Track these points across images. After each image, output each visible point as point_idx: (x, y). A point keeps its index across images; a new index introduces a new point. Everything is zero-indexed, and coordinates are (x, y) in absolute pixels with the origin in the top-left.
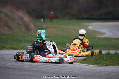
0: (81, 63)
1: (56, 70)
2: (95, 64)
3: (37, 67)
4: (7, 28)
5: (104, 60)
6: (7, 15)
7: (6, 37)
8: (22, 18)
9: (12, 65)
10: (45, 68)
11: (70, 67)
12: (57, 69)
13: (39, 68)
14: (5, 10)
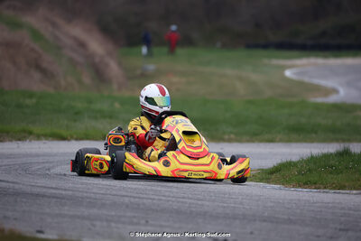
0: (261, 180)
1: (186, 203)
2: (306, 184)
3: (129, 194)
4: (37, 75)
5: (331, 173)
6: (36, 35)
7: (34, 100)
8: (82, 45)
9: (52, 188)
10: (152, 197)
11: (230, 194)
12: (191, 199)
13: (134, 197)
14: (30, 20)
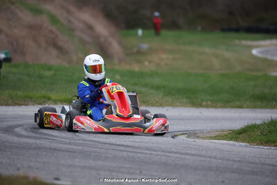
4: (54, 52)
7: (52, 72)
